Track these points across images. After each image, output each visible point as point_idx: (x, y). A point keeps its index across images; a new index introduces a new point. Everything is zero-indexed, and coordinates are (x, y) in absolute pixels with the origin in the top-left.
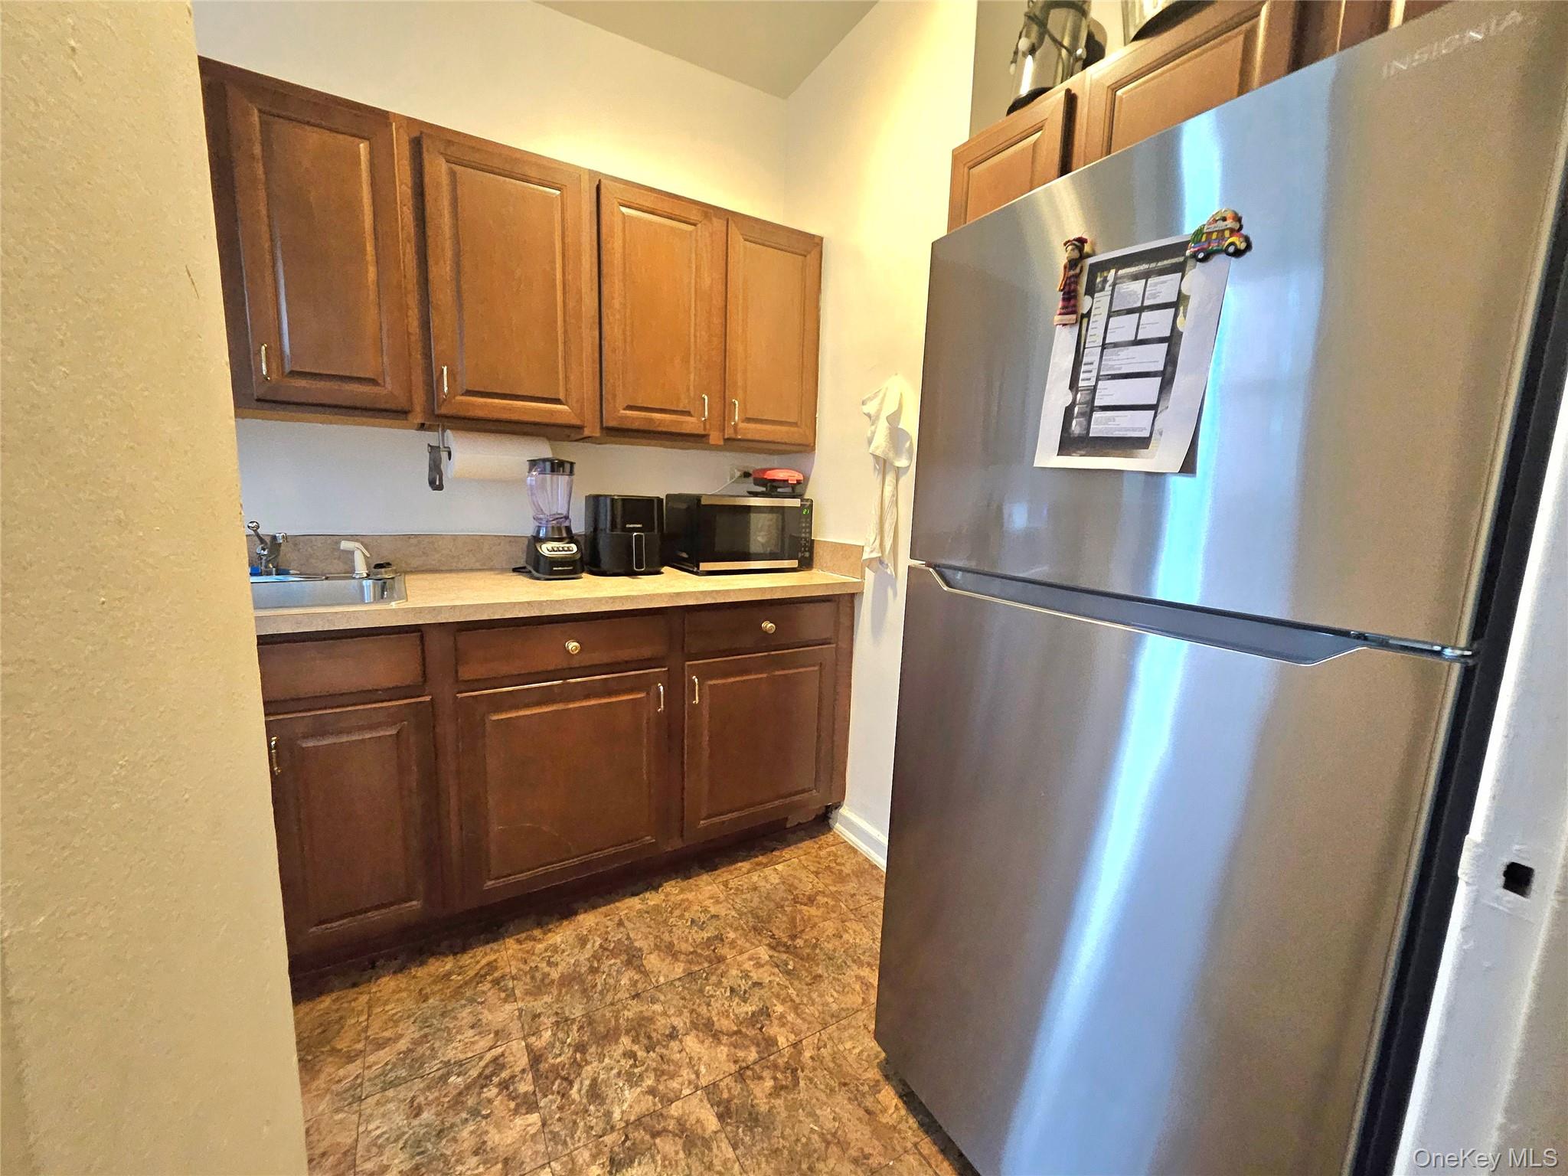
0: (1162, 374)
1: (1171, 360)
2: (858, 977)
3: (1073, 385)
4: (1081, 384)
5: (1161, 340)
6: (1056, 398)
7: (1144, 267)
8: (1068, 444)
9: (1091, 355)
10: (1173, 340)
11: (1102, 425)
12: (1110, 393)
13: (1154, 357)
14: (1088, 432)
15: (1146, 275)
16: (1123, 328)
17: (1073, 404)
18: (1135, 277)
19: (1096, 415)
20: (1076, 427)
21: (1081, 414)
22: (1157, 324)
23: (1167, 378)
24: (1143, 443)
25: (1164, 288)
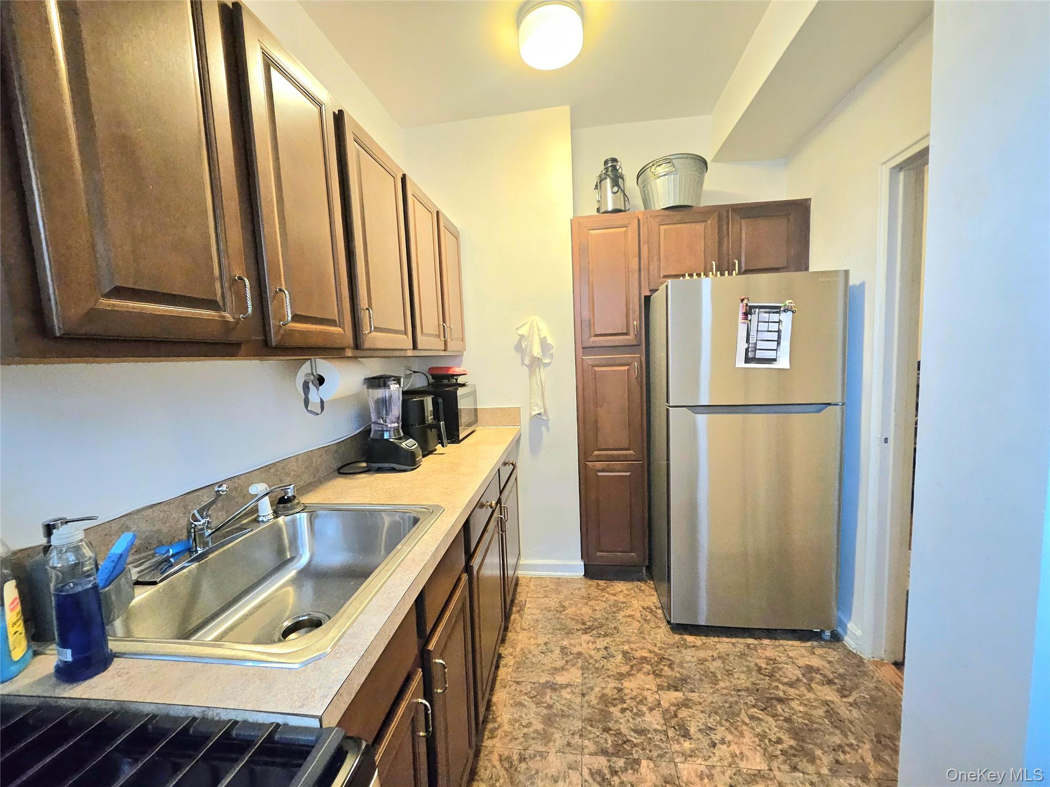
0: (777, 341)
1: (779, 337)
2: (625, 617)
3: (748, 341)
4: (750, 341)
5: (776, 331)
6: (742, 346)
7: (768, 310)
8: (748, 360)
9: (753, 333)
10: (779, 332)
11: (759, 354)
12: (760, 345)
13: (774, 336)
14: (755, 355)
15: (769, 313)
16: (763, 327)
17: (748, 347)
18: (766, 312)
19: (757, 351)
20: (750, 355)
21: (752, 351)
22: (774, 327)
23: (779, 344)
24: (775, 360)
25: (775, 317)
